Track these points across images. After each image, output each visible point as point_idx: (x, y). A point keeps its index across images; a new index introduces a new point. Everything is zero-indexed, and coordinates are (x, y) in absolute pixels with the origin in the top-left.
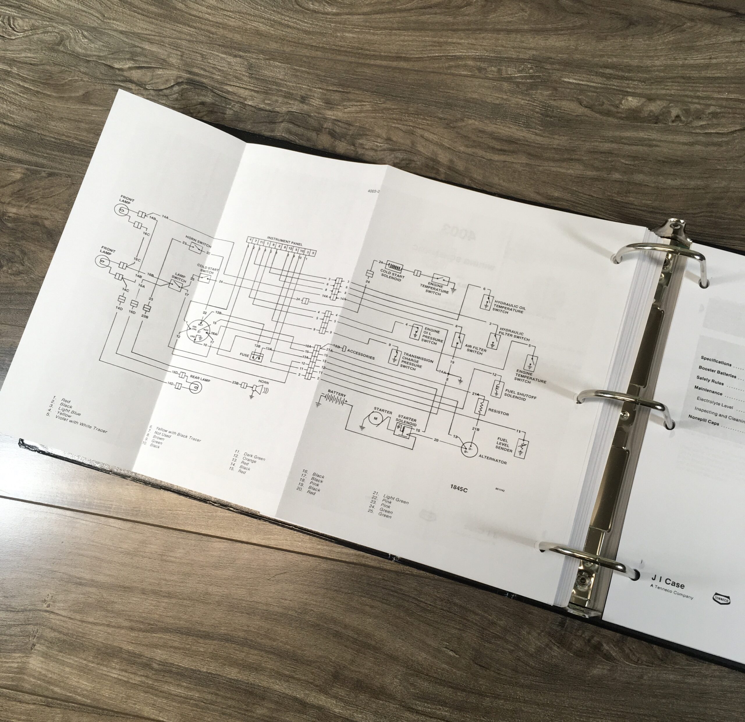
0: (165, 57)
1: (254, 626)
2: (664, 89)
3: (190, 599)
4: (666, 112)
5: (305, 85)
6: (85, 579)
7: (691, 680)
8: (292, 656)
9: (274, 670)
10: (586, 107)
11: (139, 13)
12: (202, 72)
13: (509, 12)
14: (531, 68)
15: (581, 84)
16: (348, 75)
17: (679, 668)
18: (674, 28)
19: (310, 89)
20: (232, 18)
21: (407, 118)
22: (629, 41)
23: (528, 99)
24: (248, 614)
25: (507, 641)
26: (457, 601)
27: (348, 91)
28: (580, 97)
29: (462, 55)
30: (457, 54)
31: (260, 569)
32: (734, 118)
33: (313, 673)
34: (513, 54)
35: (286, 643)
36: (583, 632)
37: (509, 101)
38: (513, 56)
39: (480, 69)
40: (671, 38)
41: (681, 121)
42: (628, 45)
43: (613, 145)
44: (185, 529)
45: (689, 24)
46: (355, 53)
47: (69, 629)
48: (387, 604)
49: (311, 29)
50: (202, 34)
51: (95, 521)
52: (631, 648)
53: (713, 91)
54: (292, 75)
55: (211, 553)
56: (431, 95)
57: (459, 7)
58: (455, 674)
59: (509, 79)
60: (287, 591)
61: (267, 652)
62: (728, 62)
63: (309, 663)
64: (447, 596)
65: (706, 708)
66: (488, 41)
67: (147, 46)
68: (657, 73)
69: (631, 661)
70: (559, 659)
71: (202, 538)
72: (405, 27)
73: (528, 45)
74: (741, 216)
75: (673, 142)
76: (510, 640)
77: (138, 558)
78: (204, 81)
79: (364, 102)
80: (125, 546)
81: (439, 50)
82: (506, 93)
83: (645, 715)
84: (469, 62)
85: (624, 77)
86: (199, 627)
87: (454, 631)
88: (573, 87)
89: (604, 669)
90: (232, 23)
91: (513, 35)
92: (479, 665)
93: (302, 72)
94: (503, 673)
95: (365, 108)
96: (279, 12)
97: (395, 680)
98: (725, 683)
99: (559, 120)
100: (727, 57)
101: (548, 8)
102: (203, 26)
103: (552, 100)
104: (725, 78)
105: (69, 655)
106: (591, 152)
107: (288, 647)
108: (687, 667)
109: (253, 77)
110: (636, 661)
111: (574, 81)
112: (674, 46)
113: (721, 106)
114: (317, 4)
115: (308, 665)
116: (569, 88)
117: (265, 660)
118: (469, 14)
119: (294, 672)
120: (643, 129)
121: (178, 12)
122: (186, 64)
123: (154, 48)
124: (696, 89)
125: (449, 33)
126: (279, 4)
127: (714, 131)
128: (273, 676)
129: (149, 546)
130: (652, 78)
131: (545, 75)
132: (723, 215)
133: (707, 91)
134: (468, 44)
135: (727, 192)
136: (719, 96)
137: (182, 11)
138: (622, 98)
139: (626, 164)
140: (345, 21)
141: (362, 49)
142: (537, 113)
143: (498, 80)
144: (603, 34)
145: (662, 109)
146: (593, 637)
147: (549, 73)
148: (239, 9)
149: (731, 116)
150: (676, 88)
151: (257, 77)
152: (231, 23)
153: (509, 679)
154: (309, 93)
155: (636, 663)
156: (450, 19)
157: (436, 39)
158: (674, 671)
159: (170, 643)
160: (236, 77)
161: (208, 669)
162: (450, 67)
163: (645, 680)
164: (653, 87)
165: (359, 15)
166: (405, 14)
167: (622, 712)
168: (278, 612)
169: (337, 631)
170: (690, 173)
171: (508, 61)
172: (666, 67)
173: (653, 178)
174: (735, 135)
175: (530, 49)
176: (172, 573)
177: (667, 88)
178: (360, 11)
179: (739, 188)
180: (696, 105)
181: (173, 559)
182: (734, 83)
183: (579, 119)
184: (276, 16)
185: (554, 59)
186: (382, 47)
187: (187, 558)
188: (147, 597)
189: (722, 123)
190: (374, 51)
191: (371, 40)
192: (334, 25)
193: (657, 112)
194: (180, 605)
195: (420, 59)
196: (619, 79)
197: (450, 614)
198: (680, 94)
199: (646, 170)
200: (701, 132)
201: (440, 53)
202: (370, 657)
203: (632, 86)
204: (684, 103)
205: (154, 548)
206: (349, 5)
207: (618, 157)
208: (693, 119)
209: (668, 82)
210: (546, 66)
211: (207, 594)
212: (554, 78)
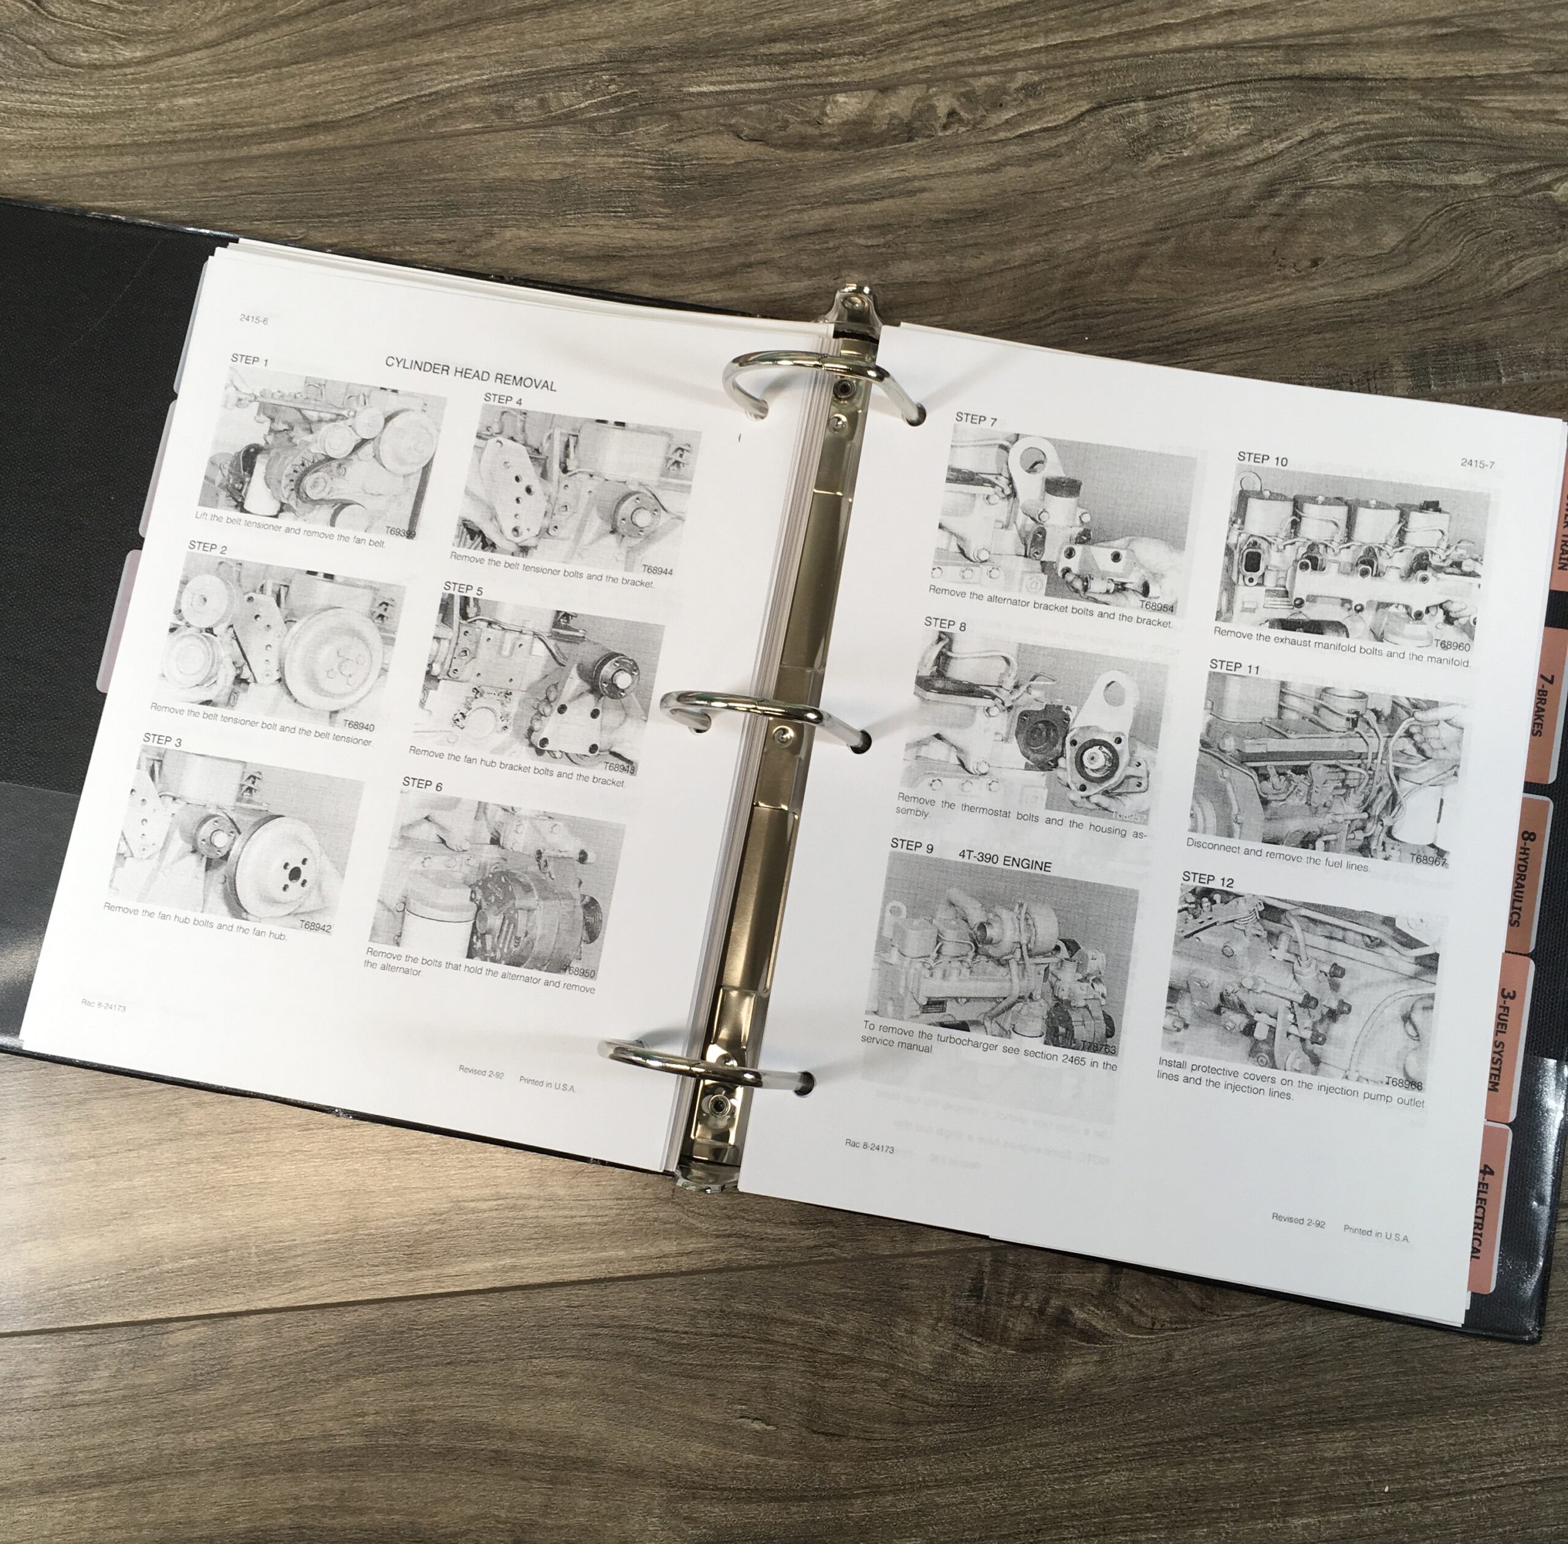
1: (308, 1494)
2: (909, 59)
3: (152, 1476)
4: (925, 110)
8: (411, 1537)
10: (752, 140)
14: (612, 81)
15: (731, 92)
16: (207, 194)
17: (1243, 1316)
23: (622, 152)
24: (289, 1471)
25: (870, 1364)
26: (742, 1307)
28: (733, 121)
29: (450, 88)
30: (440, 87)
31: (291, 1363)
32: (1071, 85)
34: (565, 59)
35: (391, 1511)
36: (1025, 1298)
37: (582, 167)
38: (565, 64)
39: (499, 110)
41: (961, 121)
43: (830, 210)
44: (99, 1322)
46: (210, 140)
48: (591, 1359)
49: (97, 109)
52: (1133, 1301)
53: (1013, 39)
55: (171, 1359)
56: (407, 195)
58: (775, 1468)
59: (569, 118)
60: (364, 1393)
64: (718, 1303)
65: (1318, 1385)
66: (500, 41)
68: (885, 27)
69: (1139, 1329)
70: (989, 1370)
71: (142, 1330)
72: (304, 55)
73: (590, 31)
74: (1137, 300)
75: (957, 174)
76: (876, 1358)
77: (9, 1418)
81: (396, 88)
82: (570, 150)
83: (1196, 1438)
85: (816, 52)
86: (187, 1533)
87: (750, 1376)
88: (711, 101)
89: (1085, 1363)
91: (553, 17)
92: (823, 1433)
94: (876, 1436)
96: (13, 88)
97: (649, 1520)
99: (701, 184)
103: (673, 141)
106: (788, 238)
107: (397, 1517)
110: (1149, 1326)
111: (712, 88)
113: (1038, 68)
114: (96, 49)
116: (705, 107)
120: (884, 160)
124: (977, 41)
125: (411, 45)
126: (9, 68)
127: (1037, 127)
129: (26, 1383)
130: (876, 39)
131: (642, 91)
132: (1099, 308)
133: (1001, 41)
134: (460, 58)
135: (1096, 255)
136: (1029, 46)
138: (825, 101)
139: (867, 247)
140: (170, 72)
141: (223, 126)
142: (650, 178)
143: (544, 126)
145: (914, 106)
146: (1047, 1301)
147: (653, 83)
149: (1064, 83)
150: (934, 50)
153: (892, 1444)
155: (1151, 1331)
156: (405, 12)
157: (386, 64)
158: (1232, 1325)
162: (432, 121)
163: (1178, 1361)
164: (885, 59)
165: (198, 49)
166: (301, 25)
167: (1145, 1445)
168: (355, 1448)
169: (496, 1452)
170: (1008, 232)
171: (557, 77)
172: (901, 7)
173: (932, 263)
174: (1083, 124)
175: (598, 38)
176: (95, 1430)
177: (913, 55)
178: (196, 42)
179: (1119, 240)
180: (984, 79)
181: (87, 1397)
182: (1053, 9)
183: (743, 171)
184: (9, 98)
185: (657, 49)
186: (268, 111)
187: (121, 1386)
188: (52, 1499)
189: (1050, 104)
190: (253, 124)
191: (241, 101)
192: (145, 86)
193: (906, 115)
194: (130, 1495)
195: (361, 119)
196: (806, 60)
197: (734, 1340)
198: (945, 61)
199: (913, 248)
200: (1009, 135)
201: (401, 94)
202: (583, 1486)
203: (838, 68)
204: (958, 79)
205: (39, 1385)
206: (169, 32)
207: (848, 234)
208: (986, 110)
209: (914, 41)
210: (643, 69)
211: (184, 1454)
212: (667, 91)
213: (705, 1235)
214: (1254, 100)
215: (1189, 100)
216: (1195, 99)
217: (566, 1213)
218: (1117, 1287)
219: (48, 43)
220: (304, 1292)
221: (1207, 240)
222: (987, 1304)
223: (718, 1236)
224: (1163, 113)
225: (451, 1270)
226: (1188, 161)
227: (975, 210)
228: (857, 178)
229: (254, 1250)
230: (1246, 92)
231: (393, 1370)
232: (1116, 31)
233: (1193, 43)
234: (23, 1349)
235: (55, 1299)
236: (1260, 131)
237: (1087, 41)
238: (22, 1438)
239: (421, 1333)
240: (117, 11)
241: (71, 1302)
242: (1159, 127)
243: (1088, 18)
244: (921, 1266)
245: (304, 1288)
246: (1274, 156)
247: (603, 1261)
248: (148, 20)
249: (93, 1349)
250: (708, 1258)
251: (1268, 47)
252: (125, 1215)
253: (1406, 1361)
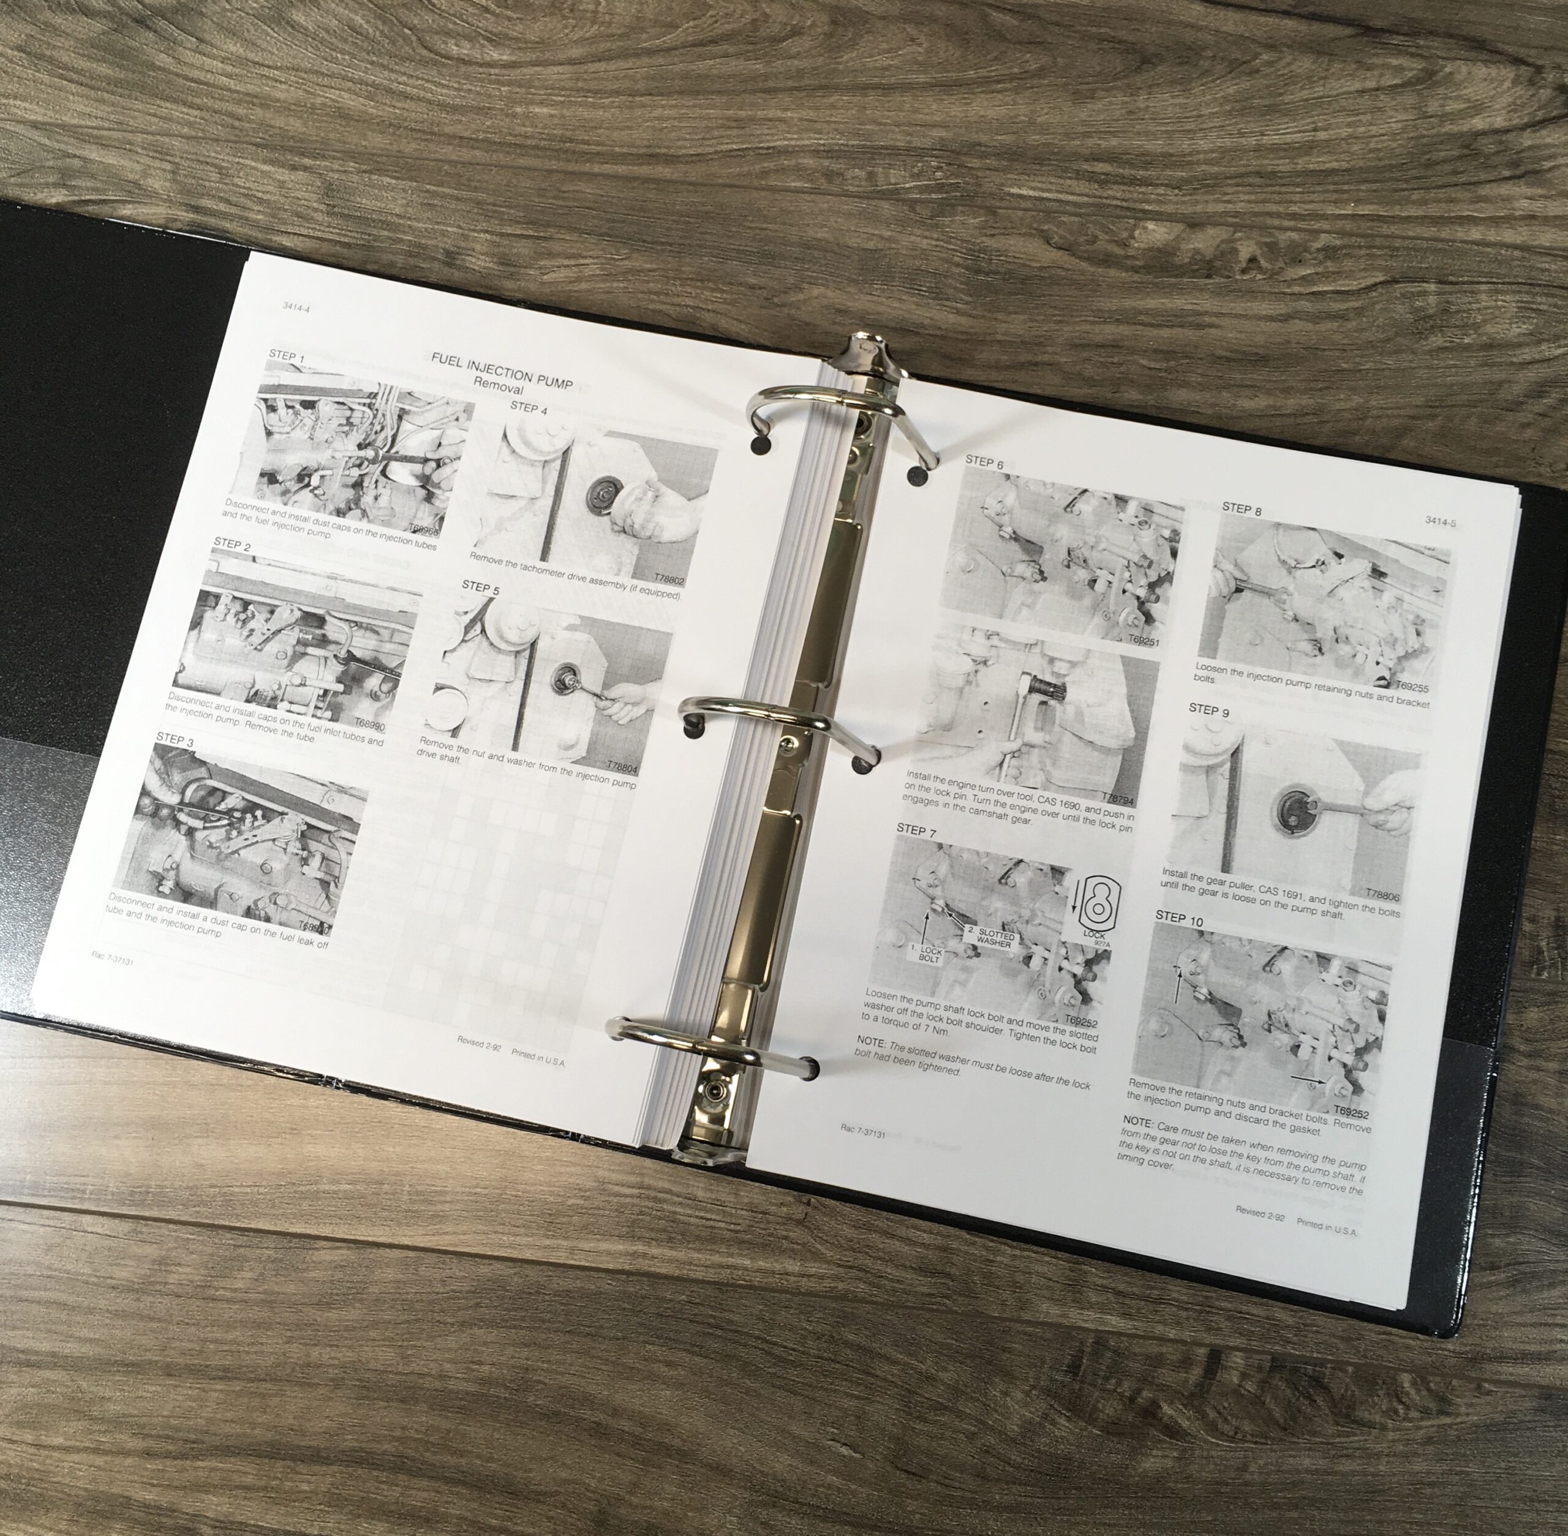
0: (137, 177)
1: (416, 1426)
2: (1221, 201)
3: (275, 1380)
4: (1227, 252)
5: (452, 226)
6: (37, 1353)
7: (1345, 1466)
8: (504, 1486)
9: (466, 1519)
10: (1060, 248)
11: (71, 81)
12: (222, 207)
13: (885, 46)
14: (939, 168)
15: (1046, 199)
16: (544, 200)
17: (1322, 1443)
18: (1236, 67)
19: (463, 235)
20: (281, 82)
21: (679, 289)
22: (1141, 101)
23: (936, 236)
24: (402, 1401)
25: (960, 1415)
26: (851, 1337)
27: (548, 234)
28: (1046, 227)
29: (787, 145)
30: (778, 143)
31: (422, 1301)
32: (1371, 256)
33: (552, 1518)
34: (899, 140)
35: (490, 1459)
36: (1119, 1383)
37: (896, 241)
38: (899, 144)
39: (829, 175)
40: (1231, 89)
41: (1260, 269)
42: (1139, 109)
43: (1121, 327)
44: (252, 1226)
45: (1265, 57)
46: (556, 151)
47: (10, 1466)
48: (701, 1356)
49: (458, 101)
50: (216, 123)
51: (51, 1223)
52: (1220, 1407)
53: (1323, 202)
54: (422, 204)
55: (312, 1274)
56: (729, 237)
57: (776, 40)
58: (854, 1493)
59: (894, 195)
60: (485, 1344)
61: (447, 1480)
62: (1351, 136)
63: (539, 1497)
64: (829, 1328)
66: (842, 111)
67: (94, 154)
68: (1204, 167)
69: (1222, 1435)
70: (1073, 1444)
71: (290, 1242)
72: (659, 89)
73: (928, 117)
75: (1247, 317)
76: (968, 1411)
77: (151, 1299)
78: (228, 225)
79: (585, 257)
80: (121, 1274)
81: (738, 136)
82: (888, 225)
84: (805, 161)
85: (1136, 179)
86: (297, 1440)
87: (847, 1403)
88: (1029, 205)
89: (1167, 1457)
90: (281, 93)
91: (897, 98)
92: (906, 1471)
93: (444, 196)
94: (957, 1485)
95: (587, 272)
96: (384, 66)
97: (729, 1518)
98: (1417, 1468)
99: (1004, 280)
100: (1349, 125)
101: (966, 33)
102: (217, 102)
103: (986, 236)
104: (1347, 170)
105: (15, 1522)
106: (1076, 346)
107: (494, 1467)
108: (1337, 1440)
109: (334, 214)
110: (1231, 1433)
111: (1031, 193)
112: (1238, 106)
113: (1342, 234)
114: (467, 45)
115: (539, 1501)
116: (1021, 209)
117: (445, 1499)
118: (799, 53)
119: (510, 1519)
120: (1181, 290)
121: (161, 75)
122: (186, 191)
123: (111, 159)
124: (1288, 197)
125: (759, 98)
126: (383, 46)
127: (1331, 288)
128: (465, 1531)
129: (173, 1268)
130: (1194, 177)
131: (968, 183)
133: (1312, 202)
134: (801, 119)
135: (1364, 419)
136: (1338, 212)
137: (170, 72)
138: (1135, 225)
139: (1150, 369)
140: (531, 80)
141: (571, 141)
142: (958, 265)
143: (868, 198)
144: (1086, 87)
145: (1218, 246)
146: (1139, 1391)
147: (978, 177)
148: (295, 62)
149: (1363, 252)
150: (1247, 197)
151: (346, 212)
152: (282, 96)
153: (969, 1495)
154: (463, 245)
155: (1232, 1439)
156: (759, 67)
157: (732, 112)
158: (1310, 1449)
159: (237, 1479)
160: (299, 216)
161: (322, 1528)
162: (765, 173)
163: (1252, 1473)
164: (1198, 197)
165: (560, 64)
166: (661, 61)
168: (467, 1393)
169: (599, 1424)
170: (1285, 381)
171: (889, 154)
172: (1223, 152)
173: (1208, 395)
174: (1374, 294)
175: (934, 126)
176: (229, 1326)
177: (1226, 198)
178: (561, 56)
179: (1388, 409)
180: (1289, 233)
181: (228, 1294)
182: (1366, 181)
183: (1047, 275)
184: (379, 74)
185: (986, 146)
186: (615, 134)
187: (260, 1289)
188: (177, 1383)
189: (1346, 269)
190: (598, 144)
191: (591, 120)
192: (506, 88)
193: (1209, 253)
194: (252, 1393)
195: (699, 158)
196: (1125, 184)
197: (837, 1366)
198: (1256, 210)
199: (1193, 378)
200: (1302, 290)
201: (742, 143)
202: (673, 1474)
203: (1152, 198)
204: (1264, 229)
205: (185, 1273)
206: (537, 43)
207: (1133, 353)
208: (1286, 263)
209: (1229, 185)
210: (971, 162)
211: (308, 1365)
212: (988, 186)
213: (828, 1263)
214: (1540, 304)
215: (1480, 292)
216: (1485, 292)
217: (702, 1214)
218: (1208, 1392)
219: (423, 30)
220: (447, 1237)
221: (1472, 424)
222: (1082, 1382)
223: (840, 1266)
224: (1452, 299)
225: (587, 1246)
226: (1467, 348)
227: (1257, 354)
228: (1152, 303)
229: (407, 1188)
230: (1534, 295)
231: (515, 1327)
232: (1420, 213)
233: (1492, 239)
234: (178, 1237)
235: (215, 1196)
236: (1541, 333)
237: (1393, 217)
238: (160, 1320)
239: (547, 1298)
240: (493, 13)
241: (228, 1202)
242: (1445, 311)
243: (1396, 196)
244: (1025, 1334)
245: (446, 1233)
246: (1550, 359)
247: (728, 1267)
248: (520, 28)
249: (242, 1250)
250: (827, 1283)
251: (1562, 256)
252: (295, 1131)
253: (1467, 1516)
